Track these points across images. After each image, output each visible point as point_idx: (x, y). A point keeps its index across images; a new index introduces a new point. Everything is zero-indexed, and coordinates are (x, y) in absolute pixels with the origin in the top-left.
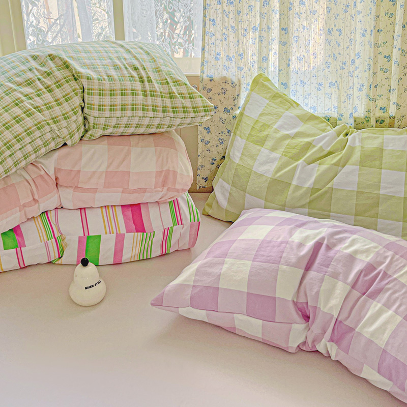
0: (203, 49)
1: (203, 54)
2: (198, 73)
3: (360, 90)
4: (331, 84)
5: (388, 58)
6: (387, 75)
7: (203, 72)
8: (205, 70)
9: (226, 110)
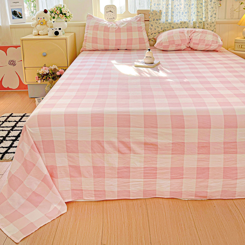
0: (151, 2)
1: (151, 3)
2: (150, 9)
3: (194, 14)
4: (186, 13)
5: (202, 4)
6: (202, 9)
7: (151, 9)
8: (152, 8)
9: (157, 20)
